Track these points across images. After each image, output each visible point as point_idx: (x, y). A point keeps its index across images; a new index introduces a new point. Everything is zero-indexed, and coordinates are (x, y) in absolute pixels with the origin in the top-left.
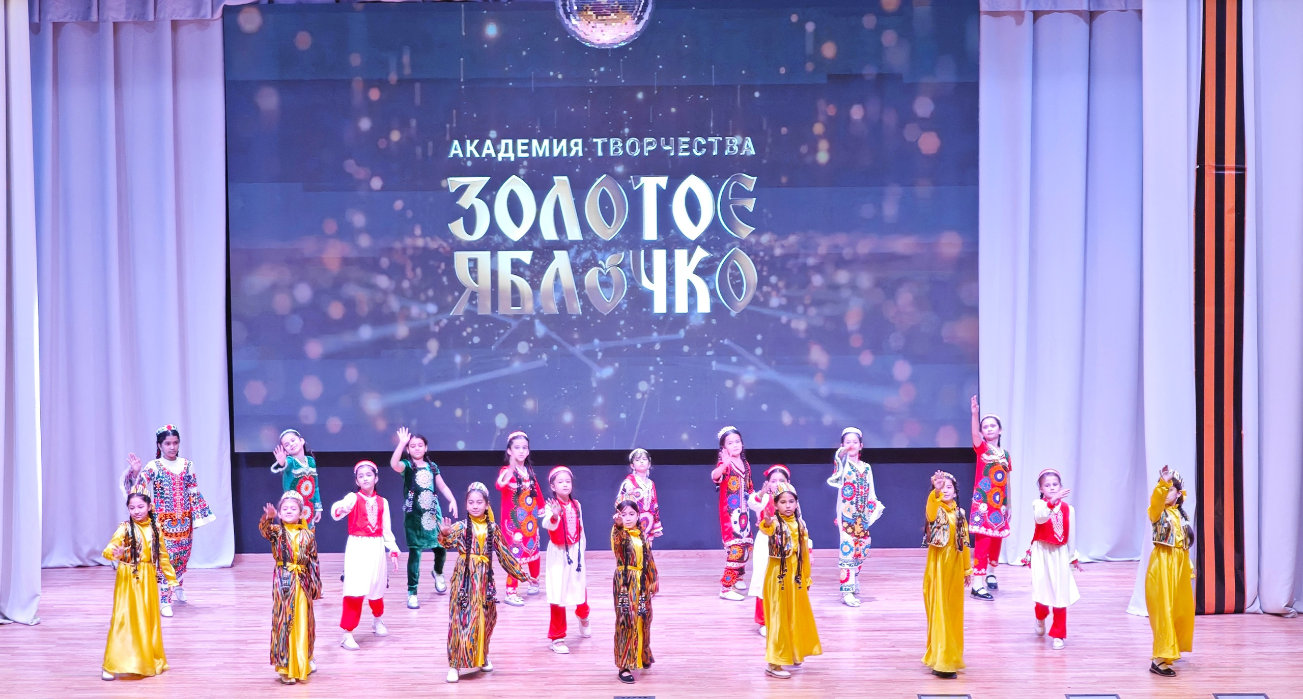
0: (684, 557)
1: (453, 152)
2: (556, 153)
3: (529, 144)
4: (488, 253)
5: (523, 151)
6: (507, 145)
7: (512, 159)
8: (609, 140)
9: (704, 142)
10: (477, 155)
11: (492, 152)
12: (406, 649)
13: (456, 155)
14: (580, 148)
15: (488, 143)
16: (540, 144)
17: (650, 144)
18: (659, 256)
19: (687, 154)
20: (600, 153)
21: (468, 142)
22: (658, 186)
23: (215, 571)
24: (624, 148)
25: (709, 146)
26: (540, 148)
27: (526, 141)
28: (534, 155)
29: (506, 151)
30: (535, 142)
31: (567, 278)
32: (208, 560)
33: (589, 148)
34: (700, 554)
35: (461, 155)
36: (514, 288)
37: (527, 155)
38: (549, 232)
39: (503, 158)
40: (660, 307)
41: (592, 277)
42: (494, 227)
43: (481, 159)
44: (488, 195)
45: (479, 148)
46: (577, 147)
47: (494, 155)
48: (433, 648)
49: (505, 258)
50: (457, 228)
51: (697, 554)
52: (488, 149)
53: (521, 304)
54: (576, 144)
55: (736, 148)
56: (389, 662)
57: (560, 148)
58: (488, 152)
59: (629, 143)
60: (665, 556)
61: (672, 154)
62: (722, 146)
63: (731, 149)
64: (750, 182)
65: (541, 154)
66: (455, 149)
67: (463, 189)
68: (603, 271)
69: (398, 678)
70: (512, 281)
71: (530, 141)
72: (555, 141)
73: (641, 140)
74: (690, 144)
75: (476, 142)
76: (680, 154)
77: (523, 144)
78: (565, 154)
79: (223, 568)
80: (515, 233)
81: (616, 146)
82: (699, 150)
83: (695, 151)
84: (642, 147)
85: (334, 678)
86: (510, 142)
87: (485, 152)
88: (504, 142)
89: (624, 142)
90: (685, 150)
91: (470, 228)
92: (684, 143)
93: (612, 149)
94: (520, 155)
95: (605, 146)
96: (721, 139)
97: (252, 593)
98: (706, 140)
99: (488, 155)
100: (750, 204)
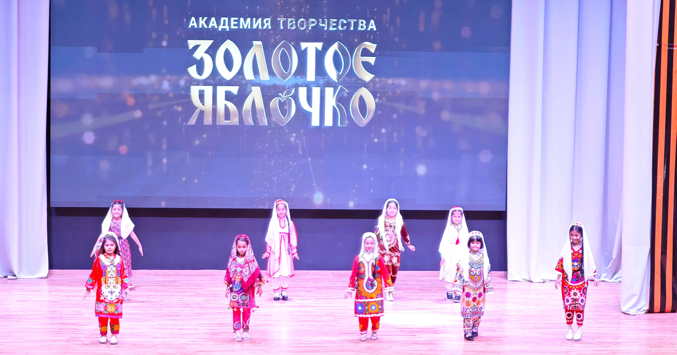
0: (325, 275)
1: (191, 24)
2: (255, 27)
3: (238, 21)
4: (211, 87)
5: (234, 25)
6: (224, 21)
7: (228, 30)
8: (287, 20)
9: (345, 22)
10: (206, 27)
11: (215, 25)
12: (180, 329)
13: (193, 27)
14: (269, 24)
15: (213, 19)
16: (245, 21)
17: (313, 22)
18: (316, 91)
19: (335, 29)
20: (282, 28)
21: (201, 18)
22: (316, 49)
23: (37, 280)
24: (296, 24)
25: (348, 24)
26: (245, 24)
27: (237, 19)
28: (241, 27)
29: (224, 25)
30: (242, 20)
31: (260, 104)
32: (31, 274)
33: (275, 23)
34: (334, 273)
35: (196, 27)
36: (226, 108)
37: (237, 27)
38: (249, 75)
39: (222, 29)
40: (315, 122)
41: (274, 103)
42: (215, 72)
43: (208, 29)
44: (212, 51)
45: (207, 22)
46: (268, 23)
47: (216, 27)
48: (197, 329)
49: (221, 90)
50: (192, 70)
51: (333, 273)
52: (213, 23)
53: (231, 119)
54: (267, 22)
55: (365, 27)
56: (173, 337)
57: (257, 24)
58: (213, 25)
59: (299, 22)
60: (313, 274)
61: (326, 29)
62: (356, 25)
63: (362, 27)
64: (372, 47)
65: (245, 27)
66: (193, 23)
67: (196, 47)
68: (282, 100)
69: (184, 348)
70: (226, 105)
71: (239, 19)
72: (254, 19)
73: (307, 20)
74: (337, 23)
75: (205, 18)
76: (331, 29)
77: (234, 21)
78: (260, 27)
79: (42, 278)
80: (227, 75)
81: (291, 24)
82: (342, 27)
83: (340, 28)
84: (308, 25)
85: (145, 347)
86: (227, 19)
87: (211, 25)
88: (223, 19)
89: (297, 21)
90: (333, 27)
91: (200, 71)
92: (333, 22)
93: (289, 25)
94: (232, 27)
95: (285, 23)
96: (356, 20)
97: (67, 294)
98: (347, 21)
99: (213, 27)
100: (372, 60)
